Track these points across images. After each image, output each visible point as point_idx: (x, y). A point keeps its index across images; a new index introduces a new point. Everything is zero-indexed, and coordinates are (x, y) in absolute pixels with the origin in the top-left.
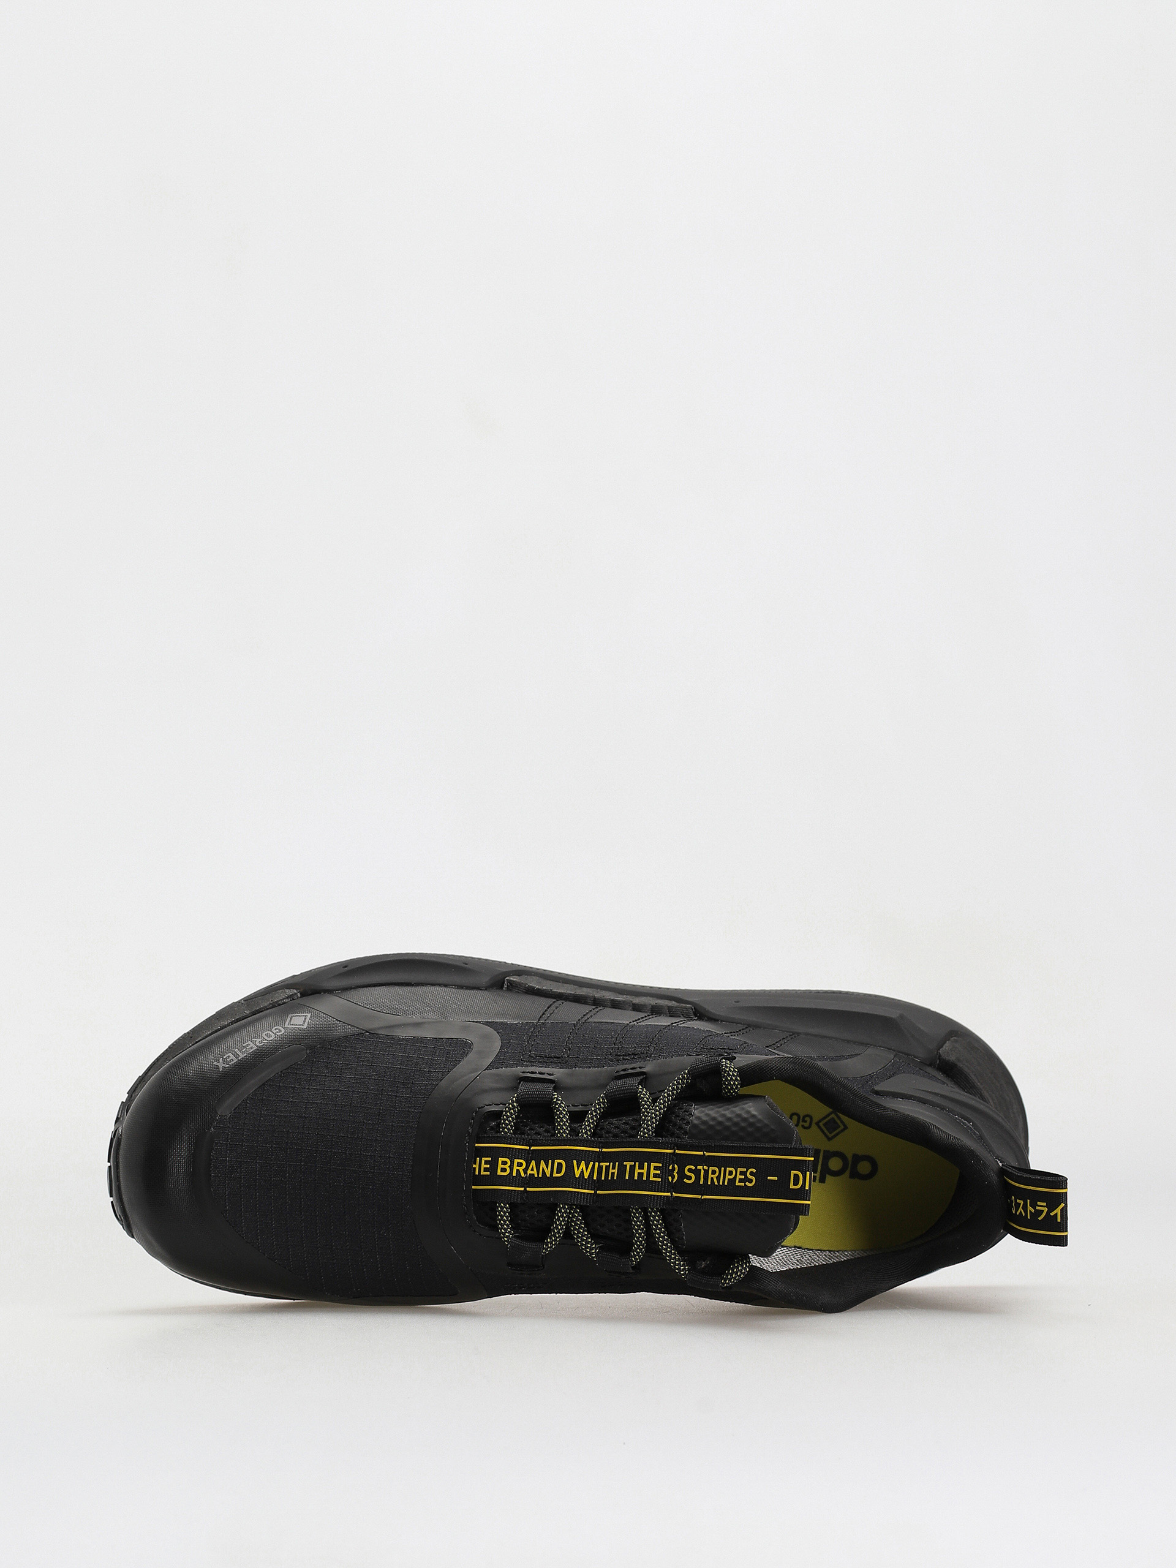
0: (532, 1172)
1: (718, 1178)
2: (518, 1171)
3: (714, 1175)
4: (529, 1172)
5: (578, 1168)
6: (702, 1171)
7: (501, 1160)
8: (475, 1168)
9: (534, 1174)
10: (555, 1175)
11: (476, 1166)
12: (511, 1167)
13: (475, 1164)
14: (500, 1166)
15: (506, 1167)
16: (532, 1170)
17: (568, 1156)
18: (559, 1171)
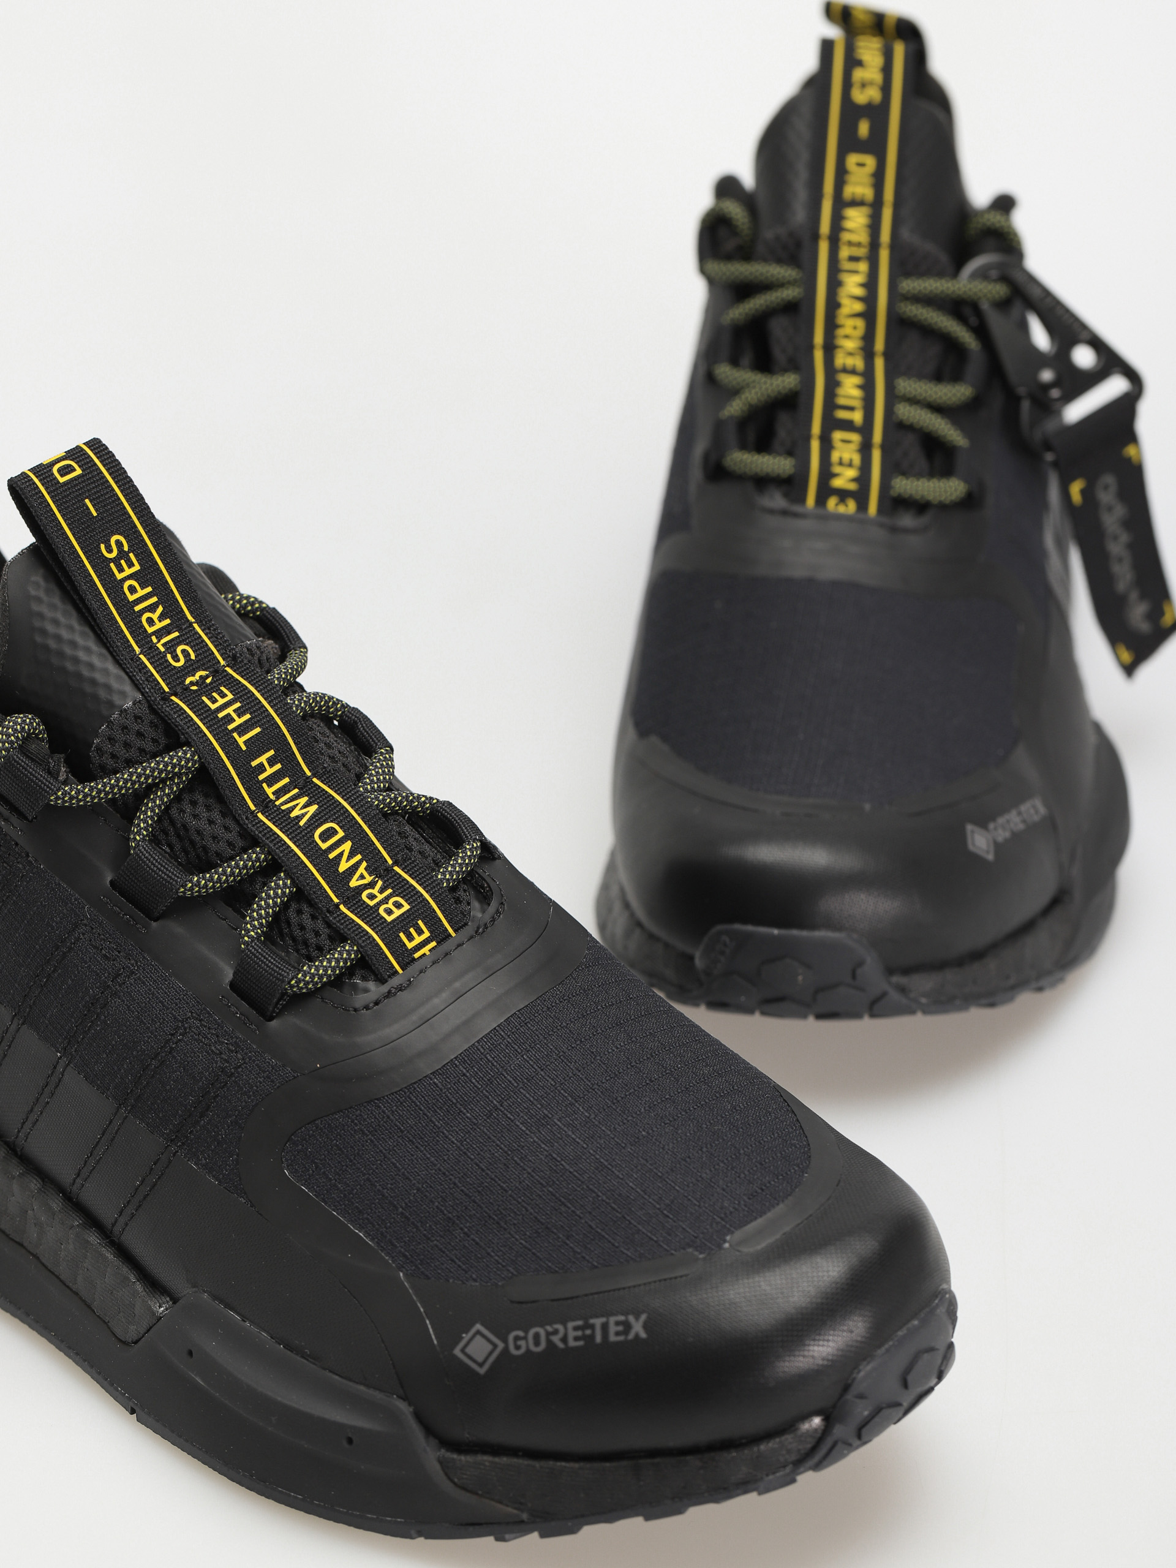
0: (366, 874)
1: (152, 608)
2: (381, 891)
3: (155, 621)
4: (368, 879)
5: (306, 813)
6: (163, 641)
7: (389, 919)
8: (430, 950)
9: (366, 869)
10: (341, 834)
11: (425, 950)
12: (385, 900)
13: (424, 955)
14: (397, 913)
15: (390, 905)
16: (362, 877)
17: (303, 837)
18: (331, 833)
